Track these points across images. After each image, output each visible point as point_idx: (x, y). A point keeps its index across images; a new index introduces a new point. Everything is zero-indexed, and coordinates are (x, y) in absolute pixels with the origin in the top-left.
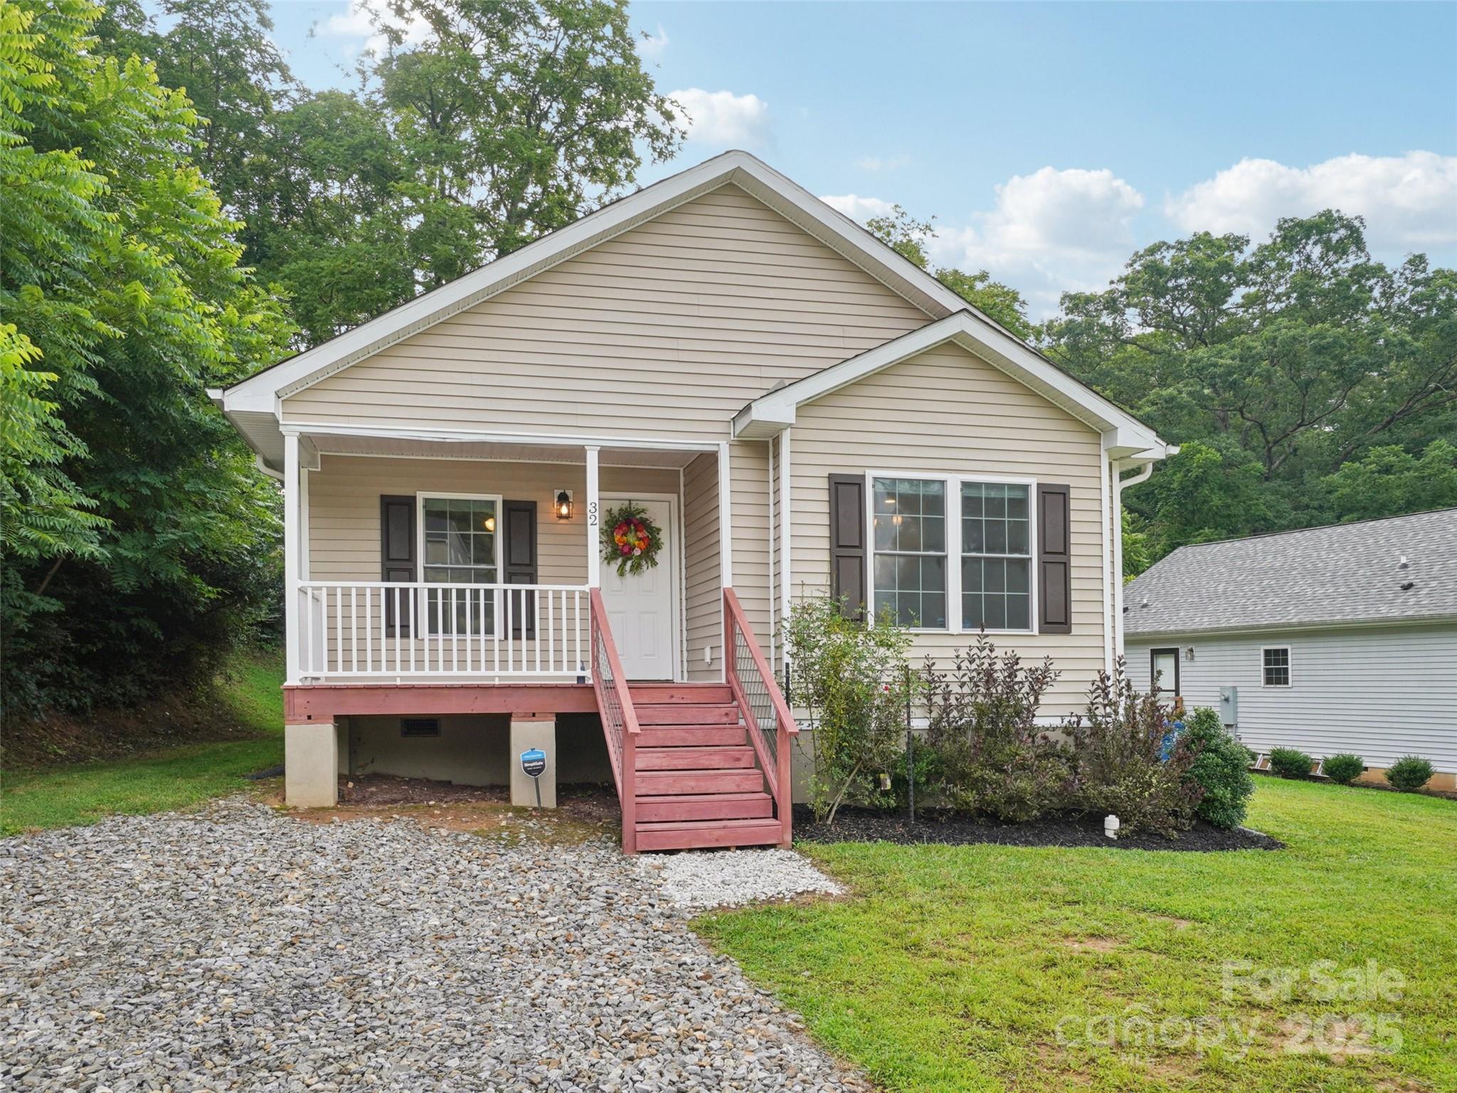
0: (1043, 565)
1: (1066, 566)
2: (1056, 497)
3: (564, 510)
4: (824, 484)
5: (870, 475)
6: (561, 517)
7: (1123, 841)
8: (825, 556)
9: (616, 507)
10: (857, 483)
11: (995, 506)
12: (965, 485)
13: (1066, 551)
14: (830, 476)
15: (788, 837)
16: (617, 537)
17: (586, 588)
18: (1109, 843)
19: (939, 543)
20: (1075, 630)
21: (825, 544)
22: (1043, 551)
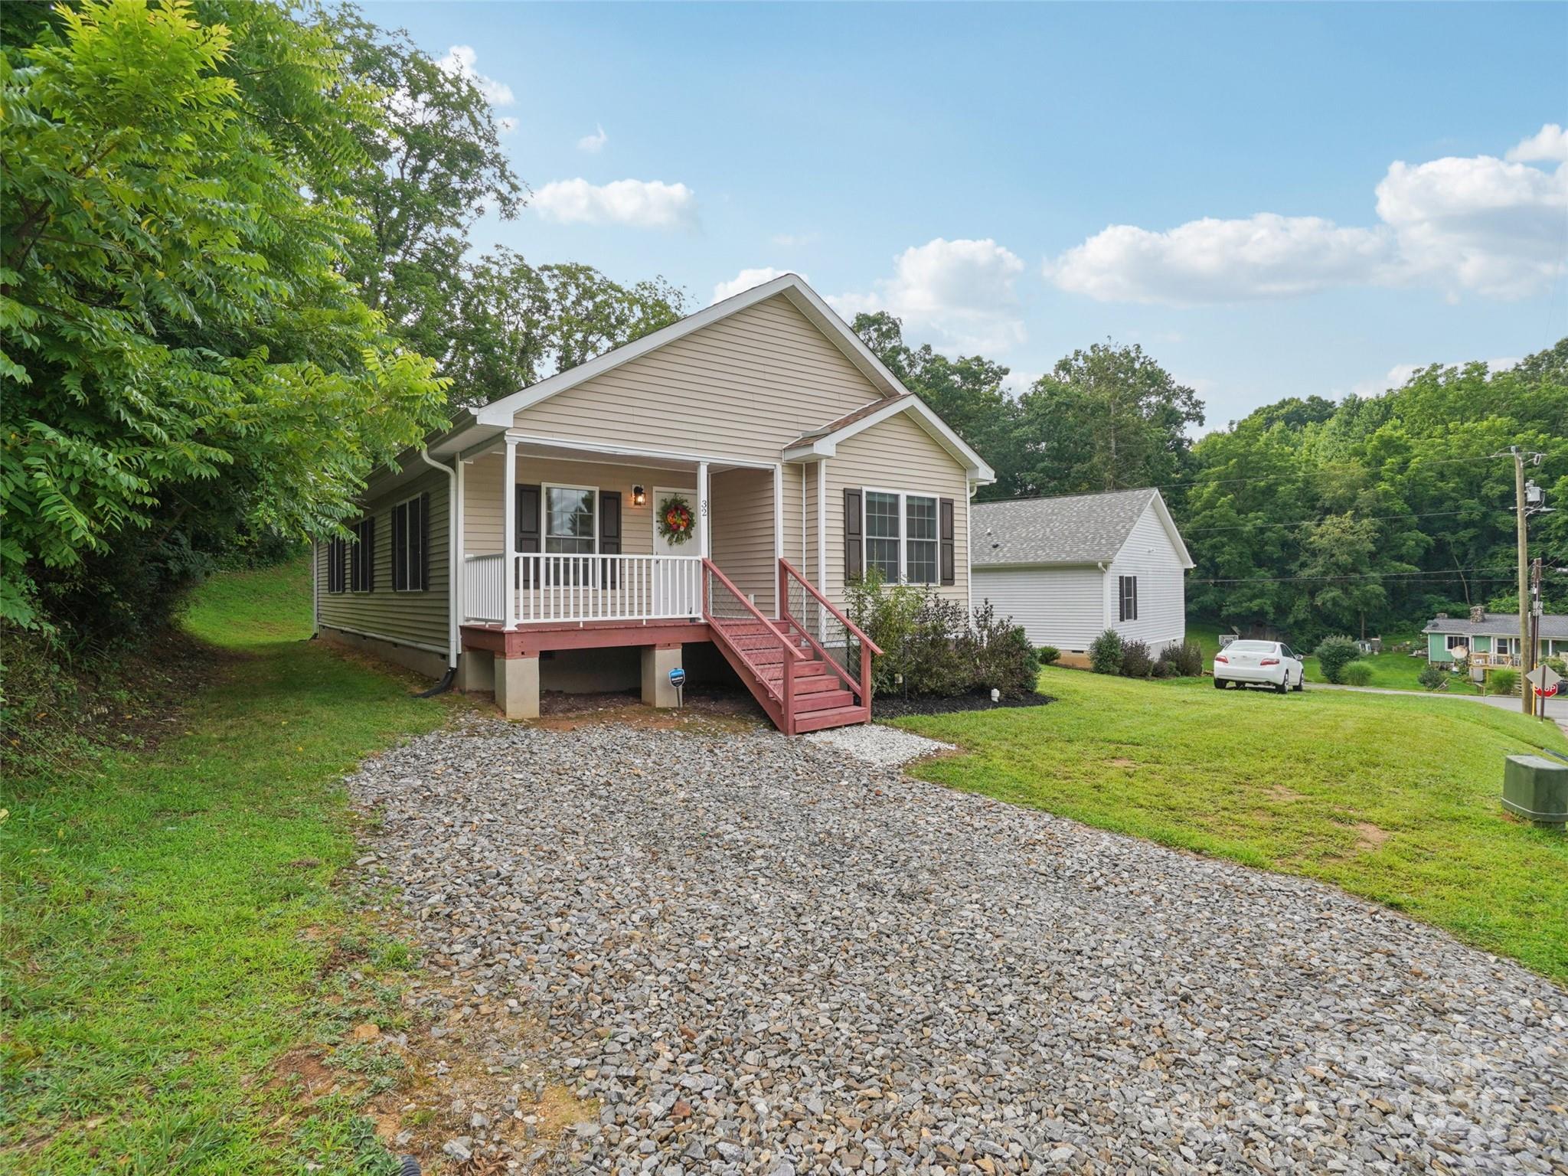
0: (942, 545)
1: (952, 546)
2: (947, 504)
3: (640, 499)
4: (841, 495)
5: (865, 489)
6: (636, 503)
7: (1001, 703)
8: (842, 540)
9: (669, 498)
10: (858, 494)
11: (921, 509)
12: (909, 497)
13: (952, 538)
14: (845, 490)
15: (869, 717)
16: (670, 518)
17: (700, 558)
18: (996, 705)
19: (896, 533)
20: (956, 583)
21: (842, 532)
22: (943, 538)
